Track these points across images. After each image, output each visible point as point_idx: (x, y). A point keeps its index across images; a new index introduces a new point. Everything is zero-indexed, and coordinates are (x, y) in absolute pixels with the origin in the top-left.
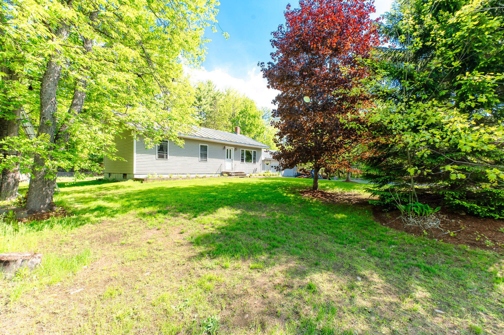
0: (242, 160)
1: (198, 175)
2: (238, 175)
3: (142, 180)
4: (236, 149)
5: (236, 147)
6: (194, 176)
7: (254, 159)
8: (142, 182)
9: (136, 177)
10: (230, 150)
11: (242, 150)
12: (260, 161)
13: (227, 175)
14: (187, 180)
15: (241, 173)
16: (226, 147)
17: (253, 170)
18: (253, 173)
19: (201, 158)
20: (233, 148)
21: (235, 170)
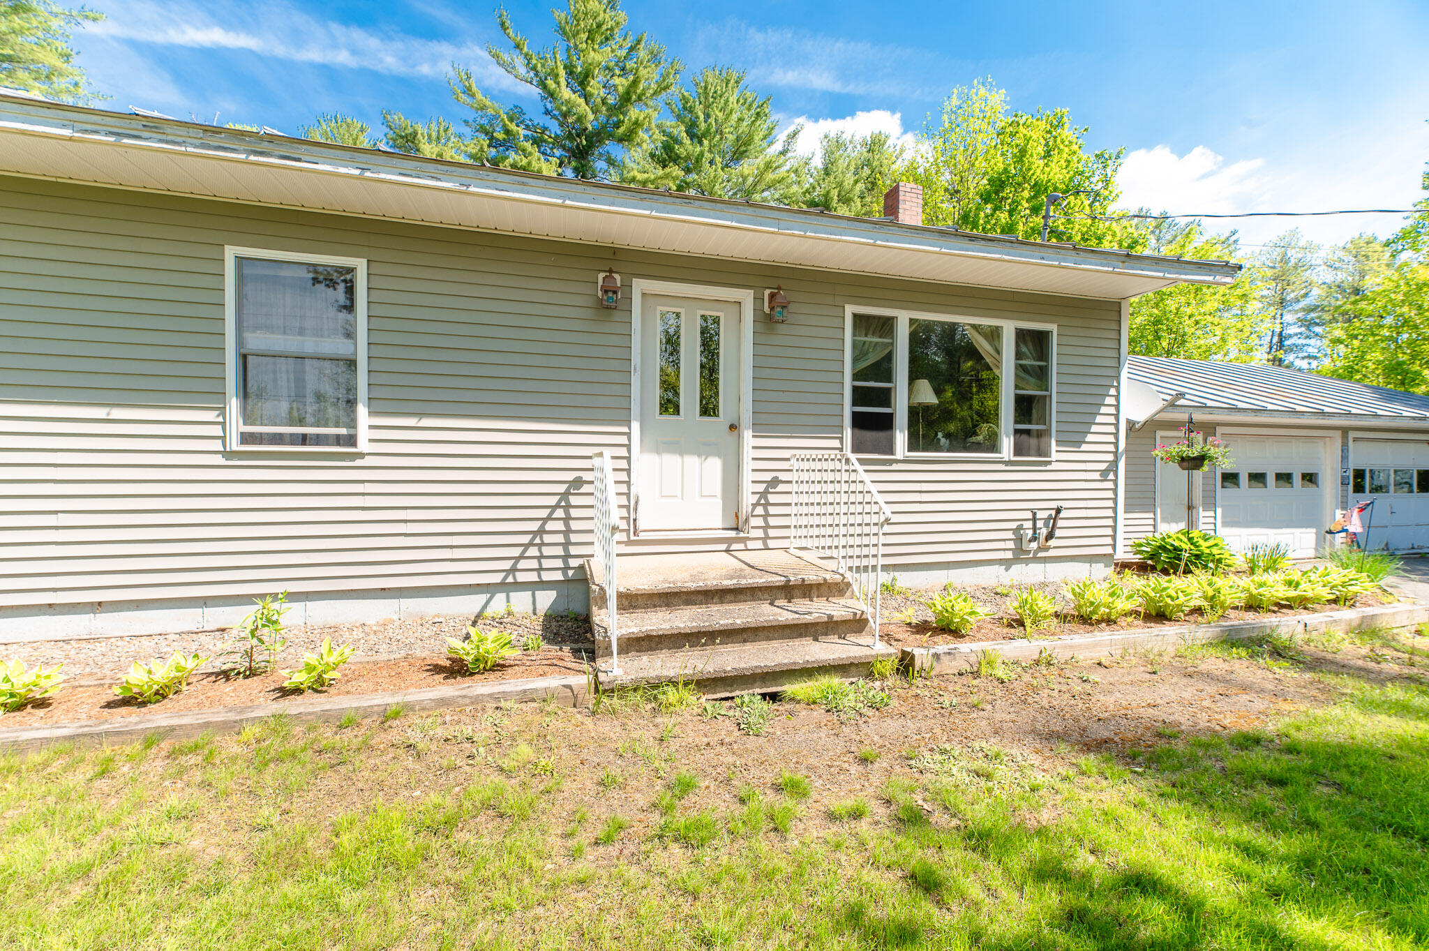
0: (872, 426)
4: (780, 309)
5: (788, 290)
7: (1031, 407)
10: (709, 323)
12: (1100, 438)
16: (640, 286)
17: (1014, 525)
18: (1009, 555)
19: (247, 418)
20: (746, 297)
21: (772, 533)
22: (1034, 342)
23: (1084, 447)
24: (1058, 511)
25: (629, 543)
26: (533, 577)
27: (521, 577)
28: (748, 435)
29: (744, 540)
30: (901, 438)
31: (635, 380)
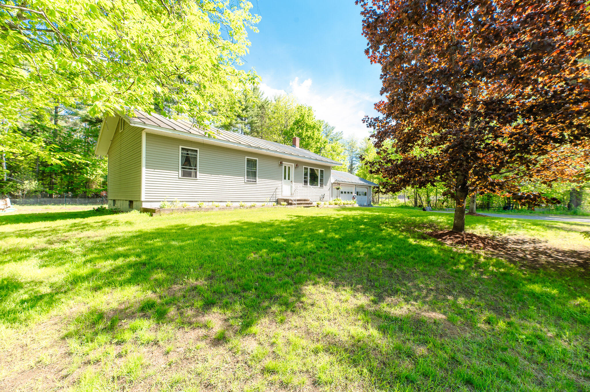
0: (306, 182)
1: (243, 204)
2: (301, 204)
3: (151, 212)
4: (297, 166)
5: (298, 164)
6: (237, 204)
7: (322, 180)
8: (152, 215)
9: (145, 205)
10: (289, 168)
11: (306, 169)
12: (329, 185)
13: (286, 203)
14: (226, 212)
15: (305, 200)
16: (282, 163)
17: (320, 196)
18: (319, 200)
19: (247, 178)
20: (293, 164)
21: (296, 196)
22: (322, 172)
23: (327, 186)
24: (324, 194)
25: (282, 196)
28: (293, 183)
29: (292, 197)
30: (309, 183)
31: (281, 175)
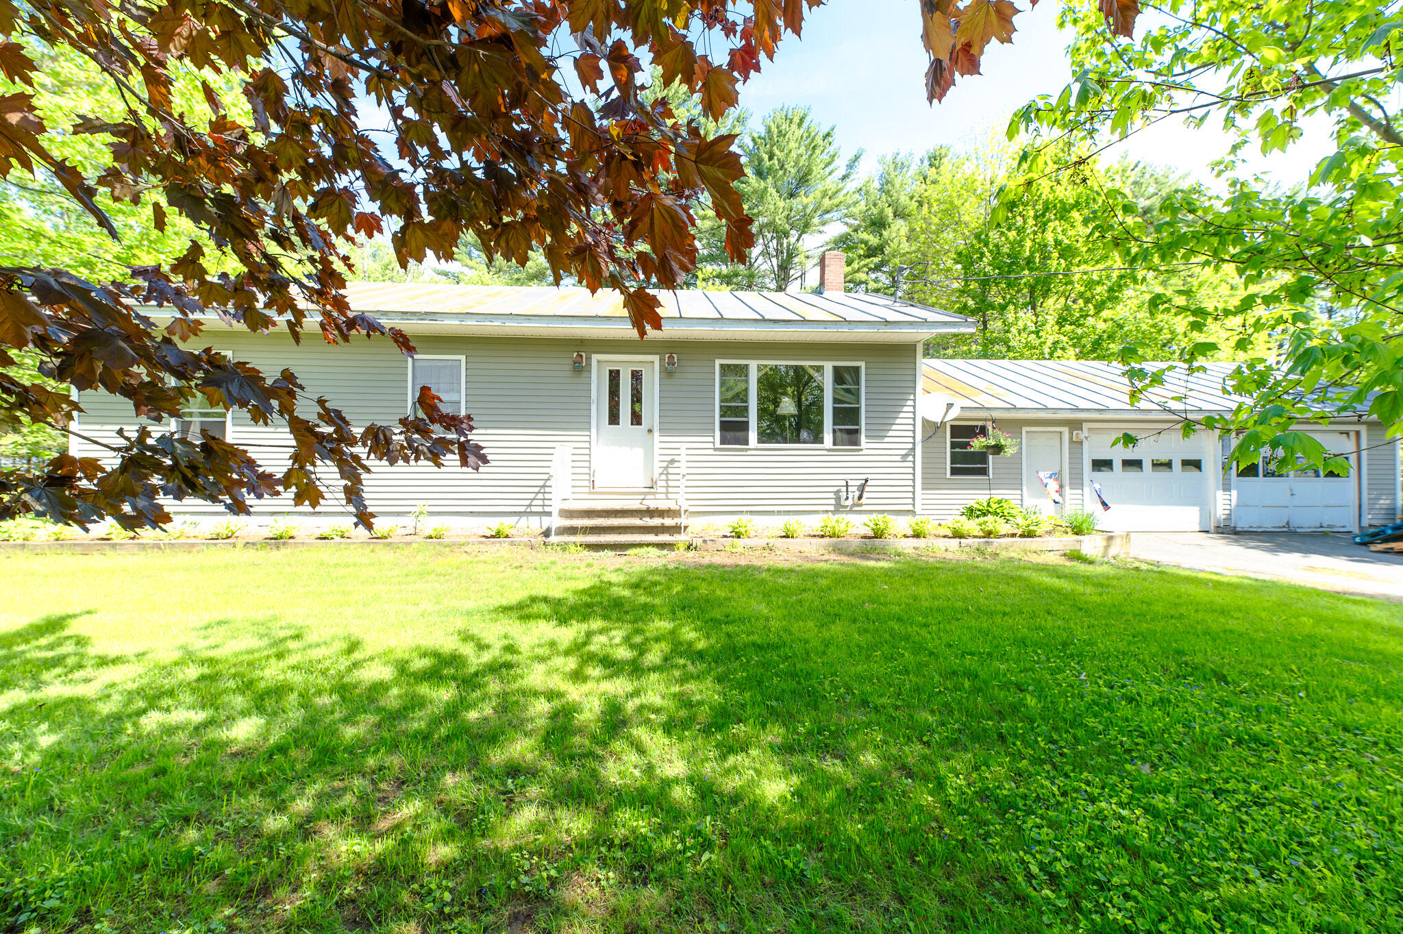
0: (733, 431)
4: (678, 365)
7: (846, 416)
10: (636, 376)
11: (735, 370)
12: (900, 432)
16: (595, 358)
17: (835, 489)
18: (832, 508)
20: (656, 358)
21: (670, 490)
23: (886, 440)
24: (866, 481)
25: (590, 493)
26: (540, 509)
27: (534, 509)
28: (656, 434)
29: (654, 493)
30: (753, 435)
31: (594, 407)
